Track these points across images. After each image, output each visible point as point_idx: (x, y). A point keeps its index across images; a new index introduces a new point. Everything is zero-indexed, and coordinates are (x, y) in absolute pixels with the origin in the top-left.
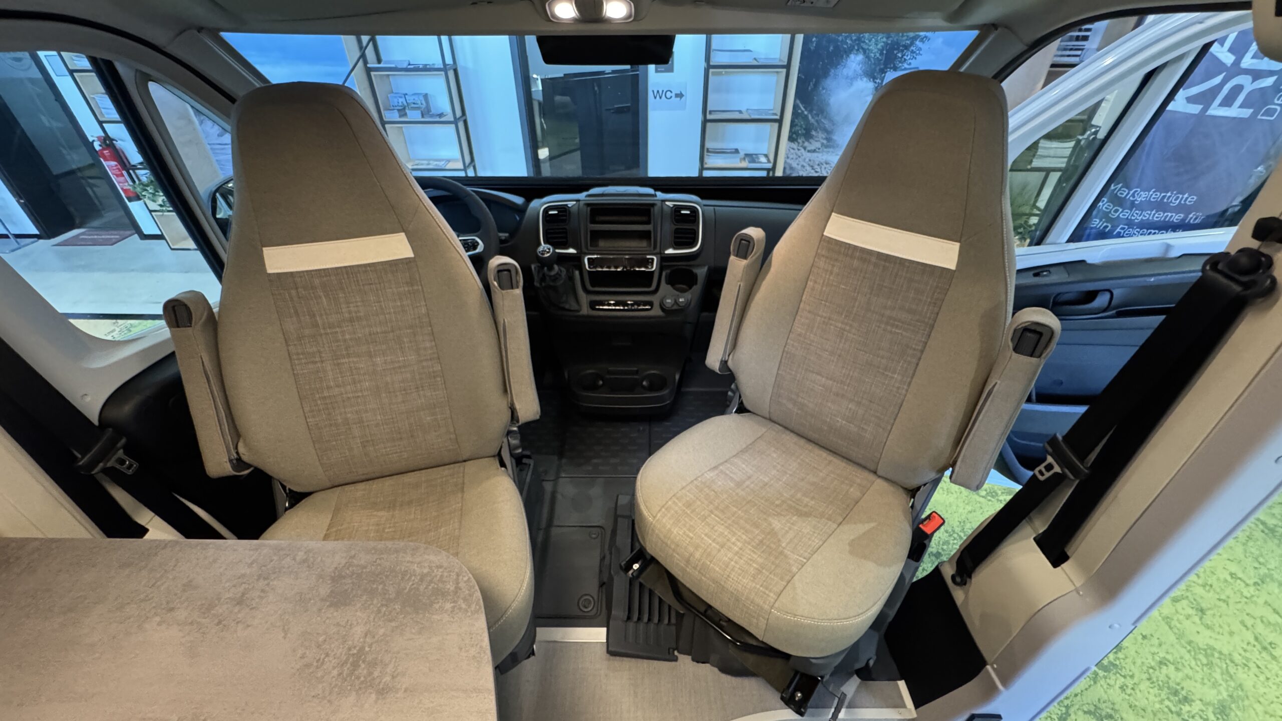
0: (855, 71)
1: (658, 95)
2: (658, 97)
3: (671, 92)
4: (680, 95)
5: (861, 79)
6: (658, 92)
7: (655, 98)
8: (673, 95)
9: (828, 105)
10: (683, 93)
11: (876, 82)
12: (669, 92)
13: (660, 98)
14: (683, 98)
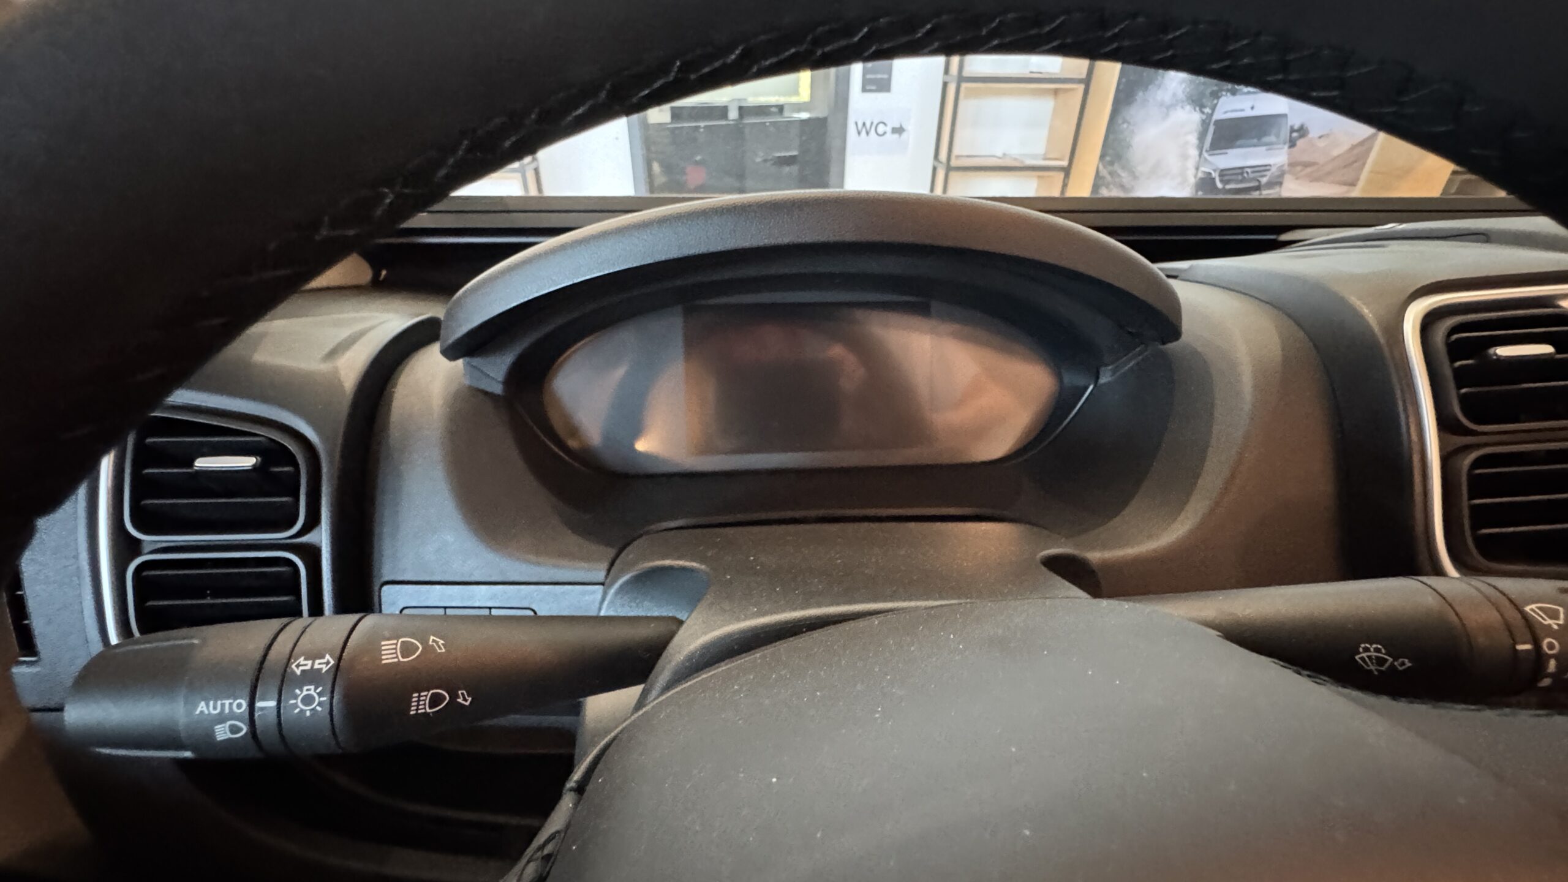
0: (1174, 95)
1: (864, 129)
2: (864, 133)
3: (885, 124)
4: (899, 130)
5: (1182, 107)
6: (864, 124)
7: (859, 133)
8: (889, 129)
9: (1129, 146)
10: (904, 126)
11: (1203, 113)
12: (881, 126)
13: (868, 133)
14: (904, 135)
